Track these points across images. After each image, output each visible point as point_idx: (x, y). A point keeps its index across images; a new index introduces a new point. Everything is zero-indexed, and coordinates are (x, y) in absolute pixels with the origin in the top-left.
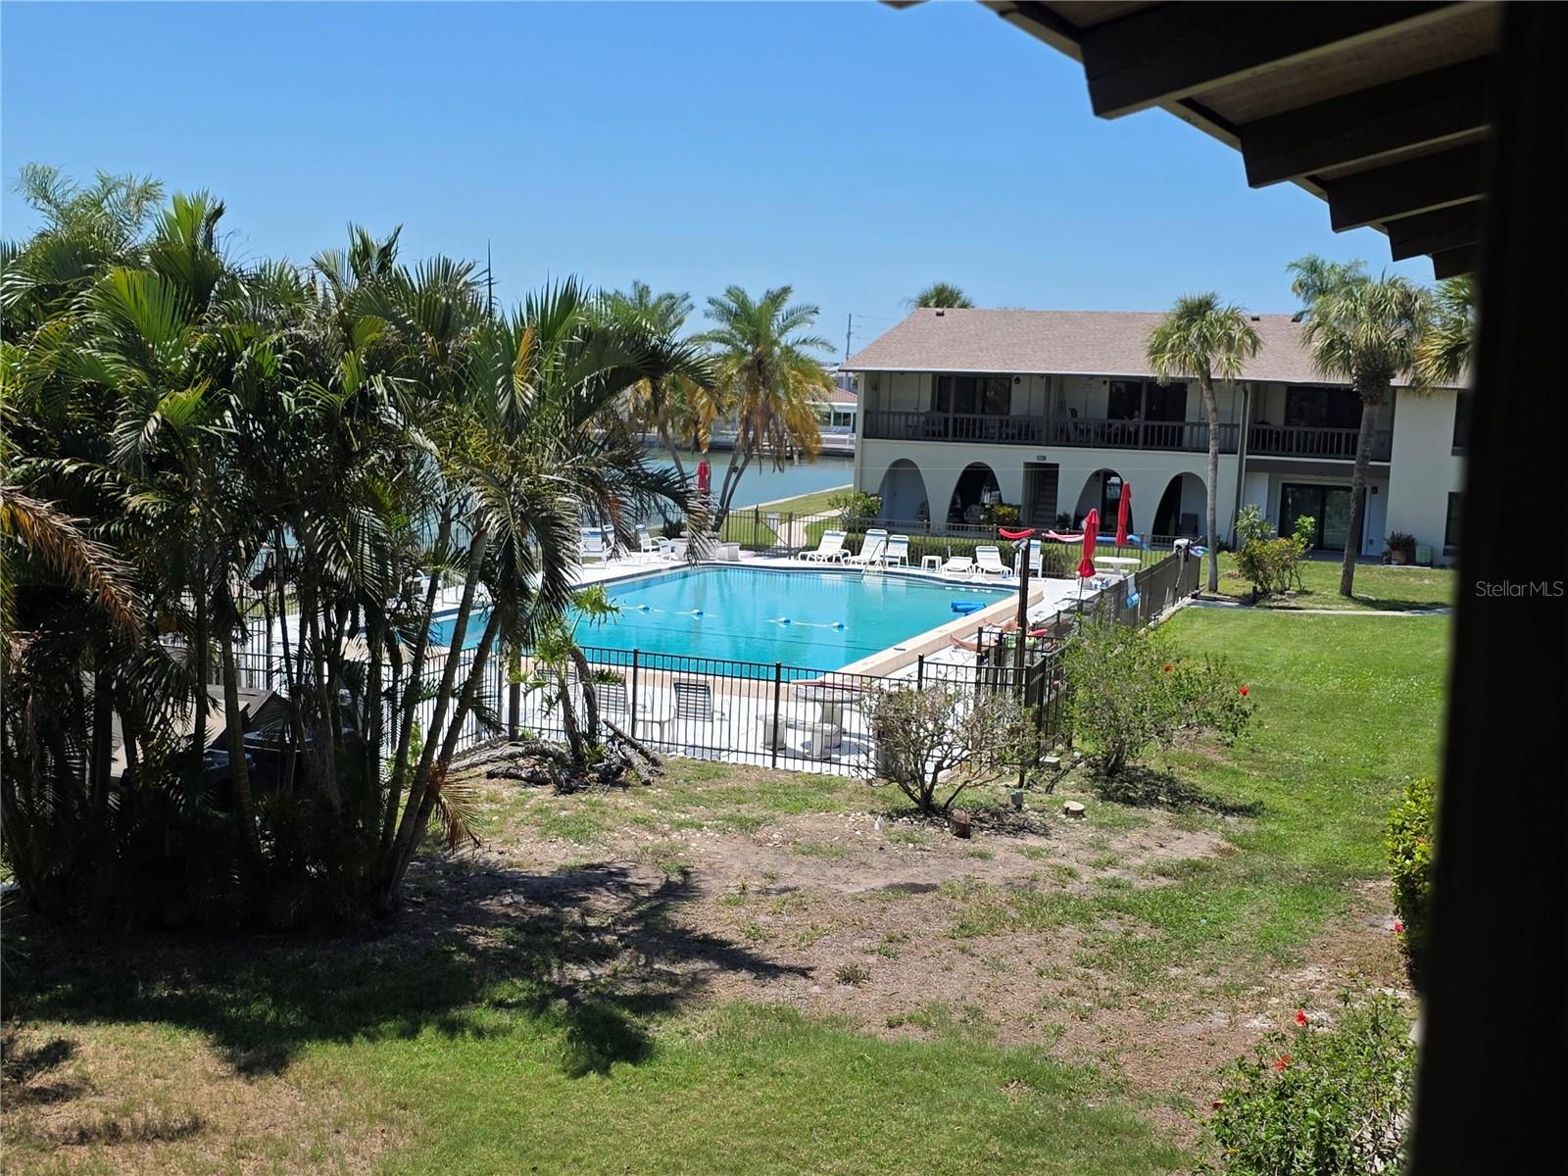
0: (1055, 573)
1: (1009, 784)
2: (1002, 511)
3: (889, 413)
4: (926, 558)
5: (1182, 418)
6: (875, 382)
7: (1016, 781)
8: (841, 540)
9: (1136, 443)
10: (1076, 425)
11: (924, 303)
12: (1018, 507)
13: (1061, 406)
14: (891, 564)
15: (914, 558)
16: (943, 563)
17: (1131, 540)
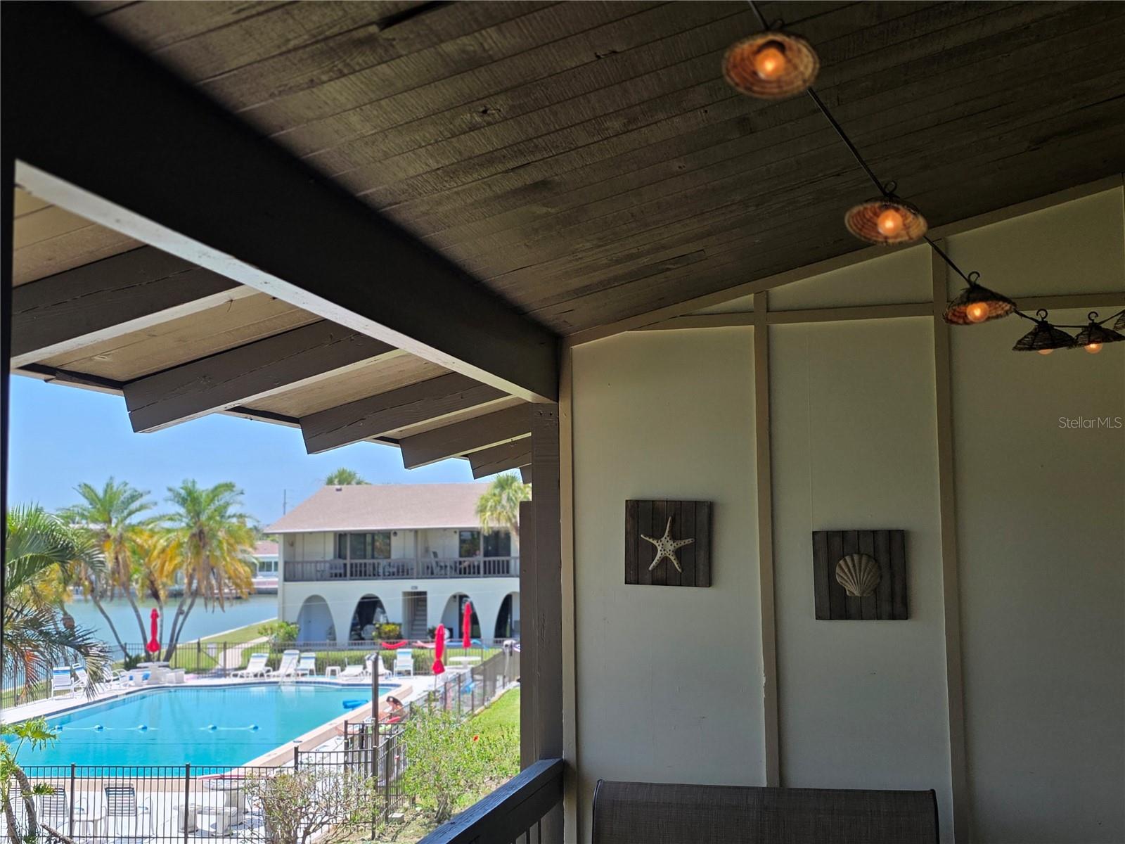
0: (423, 672)
1: (365, 838)
2: (387, 628)
3: (303, 563)
4: (329, 669)
5: (508, 554)
6: (291, 540)
7: (370, 836)
8: (264, 660)
9: (479, 573)
10: (437, 563)
11: (330, 482)
12: (400, 625)
13: (427, 550)
14: (303, 675)
15: (320, 669)
16: (342, 670)
17: (474, 643)
